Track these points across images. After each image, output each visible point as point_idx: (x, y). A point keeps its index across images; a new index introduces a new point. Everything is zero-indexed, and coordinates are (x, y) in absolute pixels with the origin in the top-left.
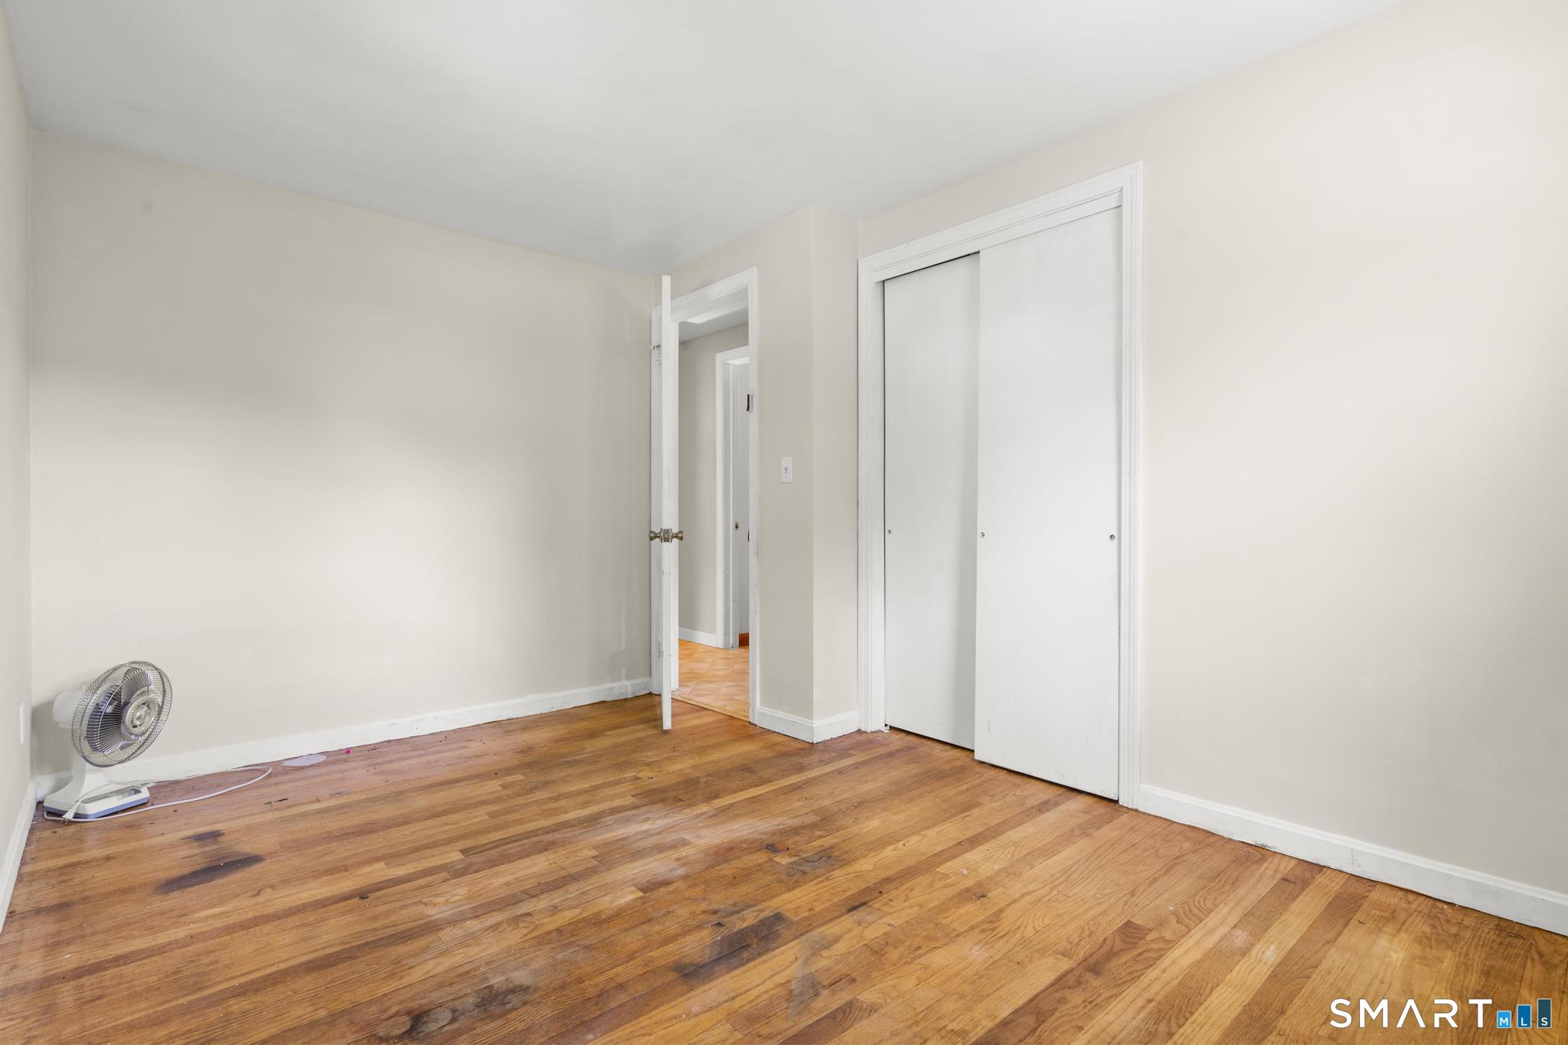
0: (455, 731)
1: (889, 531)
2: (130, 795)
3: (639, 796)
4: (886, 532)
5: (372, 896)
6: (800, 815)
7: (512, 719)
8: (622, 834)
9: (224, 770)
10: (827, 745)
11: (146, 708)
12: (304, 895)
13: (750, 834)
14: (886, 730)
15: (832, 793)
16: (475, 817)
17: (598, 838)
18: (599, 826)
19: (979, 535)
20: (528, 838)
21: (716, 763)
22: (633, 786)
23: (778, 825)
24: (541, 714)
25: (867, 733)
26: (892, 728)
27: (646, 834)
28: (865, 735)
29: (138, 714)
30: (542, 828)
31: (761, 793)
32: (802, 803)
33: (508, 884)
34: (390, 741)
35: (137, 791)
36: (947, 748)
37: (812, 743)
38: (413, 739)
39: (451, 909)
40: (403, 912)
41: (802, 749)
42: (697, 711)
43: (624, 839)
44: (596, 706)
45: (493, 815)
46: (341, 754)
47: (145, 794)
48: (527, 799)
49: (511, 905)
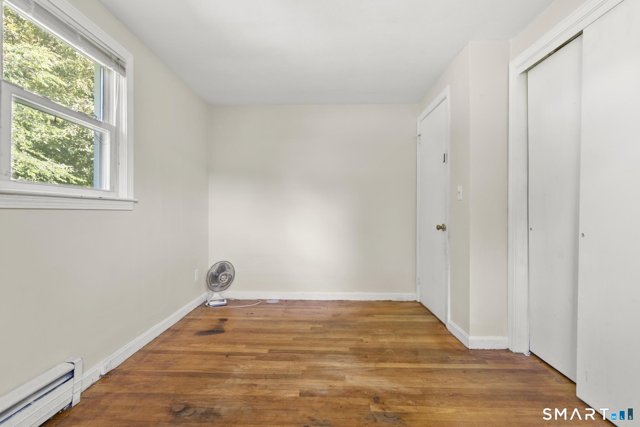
0: (324, 301)
1: (531, 229)
2: (221, 301)
3: (353, 349)
4: (529, 229)
5: (230, 356)
6: (412, 388)
7: (348, 301)
8: (325, 365)
9: (252, 299)
10: (476, 352)
11: (225, 276)
12: (217, 349)
13: (377, 387)
14: (527, 354)
15: (446, 382)
16: (289, 338)
17: (315, 363)
18: (322, 357)
19: (580, 235)
20: (293, 353)
21: (404, 344)
22: (356, 344)
23: (395, 388)
24: (361, 301)
25: (512, 352)
26: (532, 354)
27: (334, 369)
28: (509, 354)
29: (223, 277)
30: (301, 351)
31: (407, 367)
32: (422, 381)
33: (266, 369)
34: (302, 300)
35: (223, 301)
36: (564, 380)
37: (468, 349)
38: (309, 301)
39: (241, 372)
40: (229, 366)
41: (459, 350)
42: (427, 314)
43: (322, 367)
44: (386, 302)
45: (294, 339)
46: (284, 302)
47: (225, 302)
48: (312, 336)
49: (256, 378)
